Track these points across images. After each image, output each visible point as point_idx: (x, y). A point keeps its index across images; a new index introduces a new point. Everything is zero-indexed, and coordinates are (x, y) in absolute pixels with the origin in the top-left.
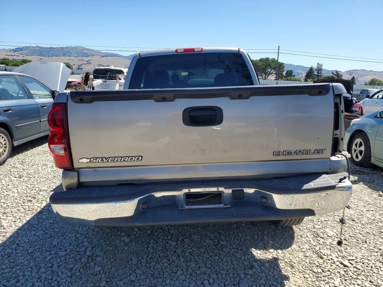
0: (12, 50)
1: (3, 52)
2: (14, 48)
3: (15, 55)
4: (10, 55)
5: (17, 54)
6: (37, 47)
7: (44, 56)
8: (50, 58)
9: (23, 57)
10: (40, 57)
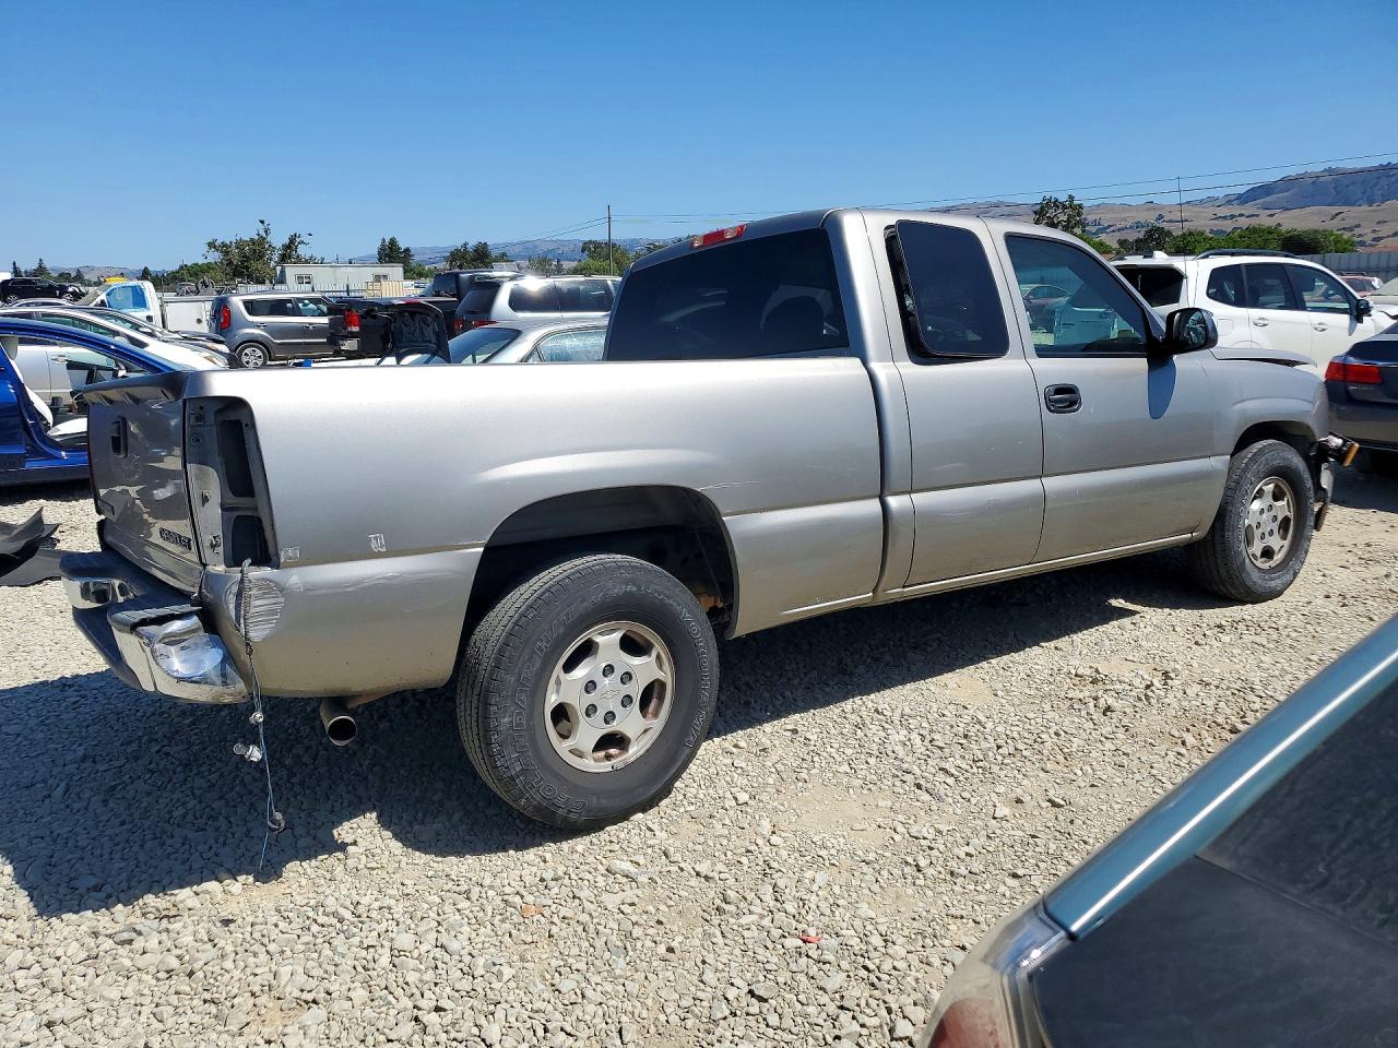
0: (1234, 197)
1: (1207, 208)
2: (1242, 190)
3: (1241, 215)
4: (1225, 218)
5: (1249, 209)
6: (1329, 171)
7: (1354, 205)
8: (1374, 207)
9: (1271, 215)
10: (1334, 210)
